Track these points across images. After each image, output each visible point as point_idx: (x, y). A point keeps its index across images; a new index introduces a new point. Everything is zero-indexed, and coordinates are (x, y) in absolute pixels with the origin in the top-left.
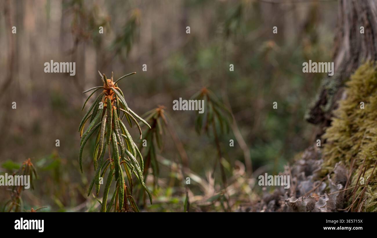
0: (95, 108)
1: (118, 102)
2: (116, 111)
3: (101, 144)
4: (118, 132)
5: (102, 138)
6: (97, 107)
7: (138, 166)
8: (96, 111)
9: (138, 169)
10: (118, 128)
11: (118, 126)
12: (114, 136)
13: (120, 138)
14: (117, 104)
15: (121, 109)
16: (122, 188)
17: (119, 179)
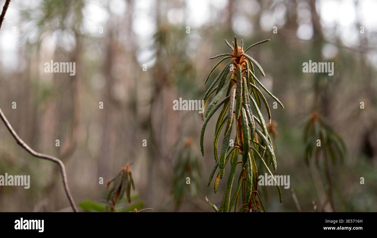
0: (223, 77)
1: (249, 72)
2: (246, 83)
3: (230, 116)
4: (248, 108)
5: (232, 109)
6: (225, 76)
7: (271, 148)
8: (224, 80)
9: (271, 151)
10: (248, 103)
11: (248, 100)
12: (244, 111)
13: (250, 114)
14: (247, 75)
15: (250, 83)
16: (250, 175)
17: (247, 165)
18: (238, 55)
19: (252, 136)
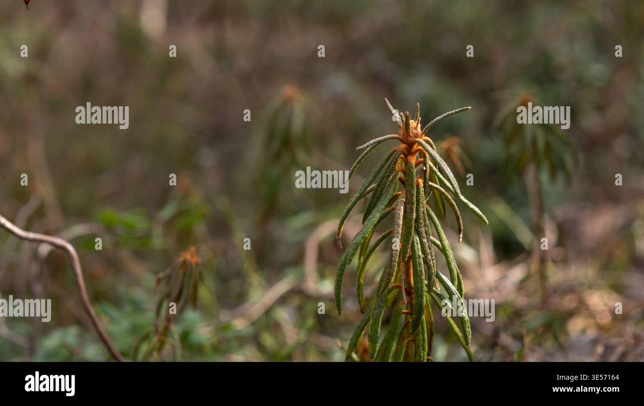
1: (428, 170)
2: (423, 190)
4: (424, 234)
10: (425, 226)
11: (425, 220)
12: (417, 244)
13: (429, 246)
14: (426, 175)
15: (430, 183)
16: (424, 349)
17: (418, 332)
18: (411, 139)
19: (430, 286)
